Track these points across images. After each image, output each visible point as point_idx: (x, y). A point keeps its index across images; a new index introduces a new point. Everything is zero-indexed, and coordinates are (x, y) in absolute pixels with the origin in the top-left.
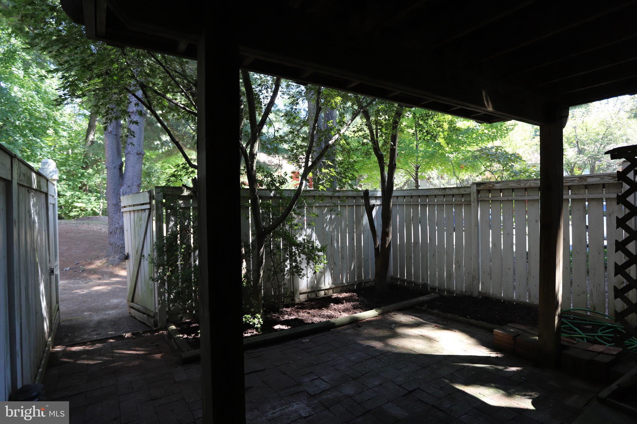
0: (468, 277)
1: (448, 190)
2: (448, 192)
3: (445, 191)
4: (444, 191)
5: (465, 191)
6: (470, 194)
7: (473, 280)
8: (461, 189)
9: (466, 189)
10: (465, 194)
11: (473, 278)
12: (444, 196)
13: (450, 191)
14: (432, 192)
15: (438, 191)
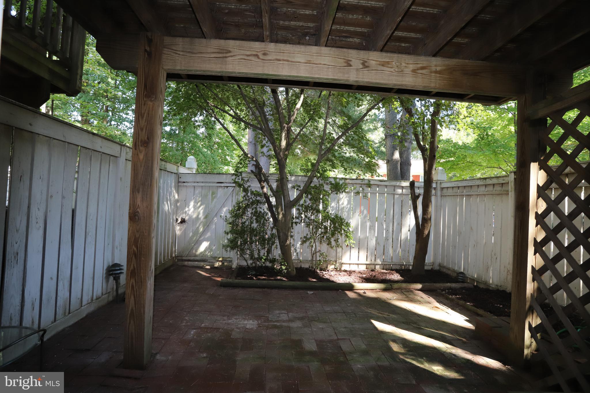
0: (504, 271)
1: (489, 179)
2: (489, 182)
3: (486, 181)
4: (484, 181)
5: (504, 180)
6: (508, 183)
7: (507, 275)
8: (500, 178)
9: (505, 178)
10: (504, 183)
11: (507, 272)
12: (486, 186)
13: (490, 181)
14: (474, 182)
15: (479, 181)
